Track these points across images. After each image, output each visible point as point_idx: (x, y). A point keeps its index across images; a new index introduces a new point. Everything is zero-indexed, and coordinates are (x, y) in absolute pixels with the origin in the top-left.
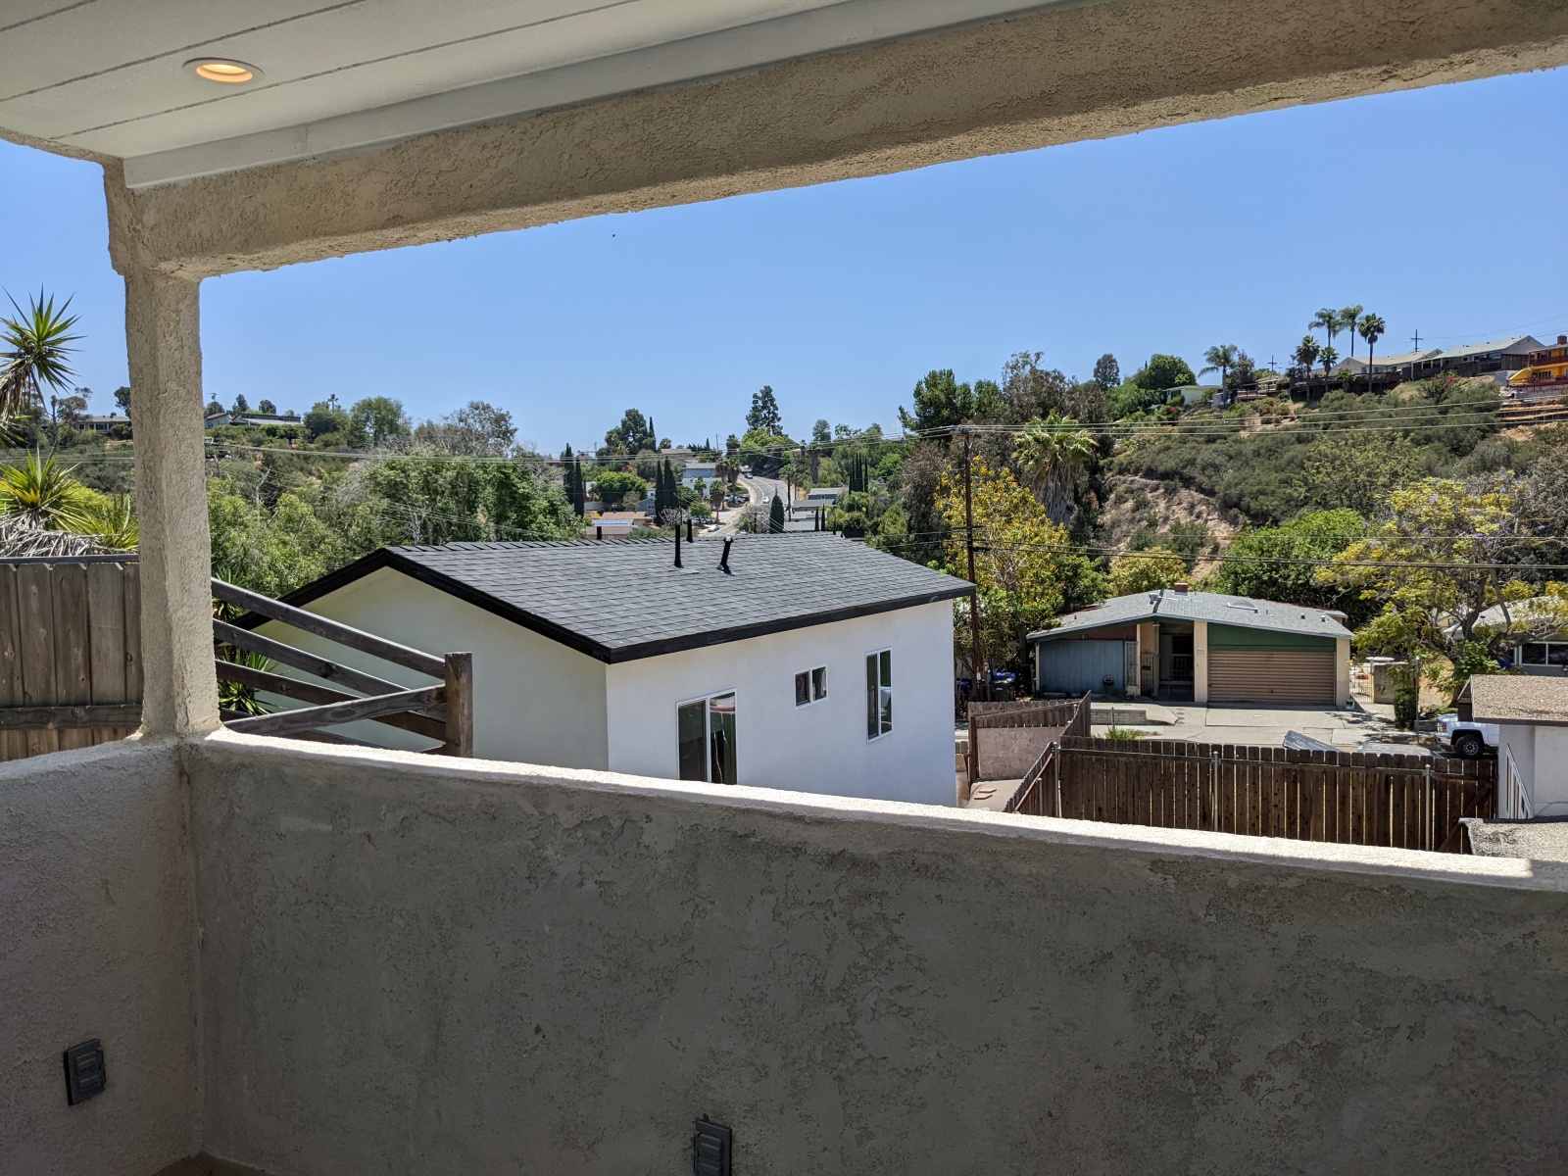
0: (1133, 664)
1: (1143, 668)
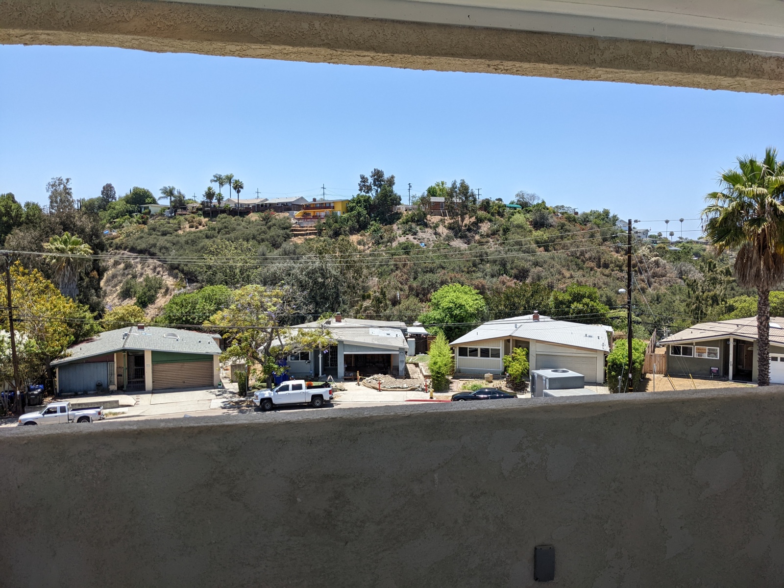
0: (112, 374)
1: (118, 375)
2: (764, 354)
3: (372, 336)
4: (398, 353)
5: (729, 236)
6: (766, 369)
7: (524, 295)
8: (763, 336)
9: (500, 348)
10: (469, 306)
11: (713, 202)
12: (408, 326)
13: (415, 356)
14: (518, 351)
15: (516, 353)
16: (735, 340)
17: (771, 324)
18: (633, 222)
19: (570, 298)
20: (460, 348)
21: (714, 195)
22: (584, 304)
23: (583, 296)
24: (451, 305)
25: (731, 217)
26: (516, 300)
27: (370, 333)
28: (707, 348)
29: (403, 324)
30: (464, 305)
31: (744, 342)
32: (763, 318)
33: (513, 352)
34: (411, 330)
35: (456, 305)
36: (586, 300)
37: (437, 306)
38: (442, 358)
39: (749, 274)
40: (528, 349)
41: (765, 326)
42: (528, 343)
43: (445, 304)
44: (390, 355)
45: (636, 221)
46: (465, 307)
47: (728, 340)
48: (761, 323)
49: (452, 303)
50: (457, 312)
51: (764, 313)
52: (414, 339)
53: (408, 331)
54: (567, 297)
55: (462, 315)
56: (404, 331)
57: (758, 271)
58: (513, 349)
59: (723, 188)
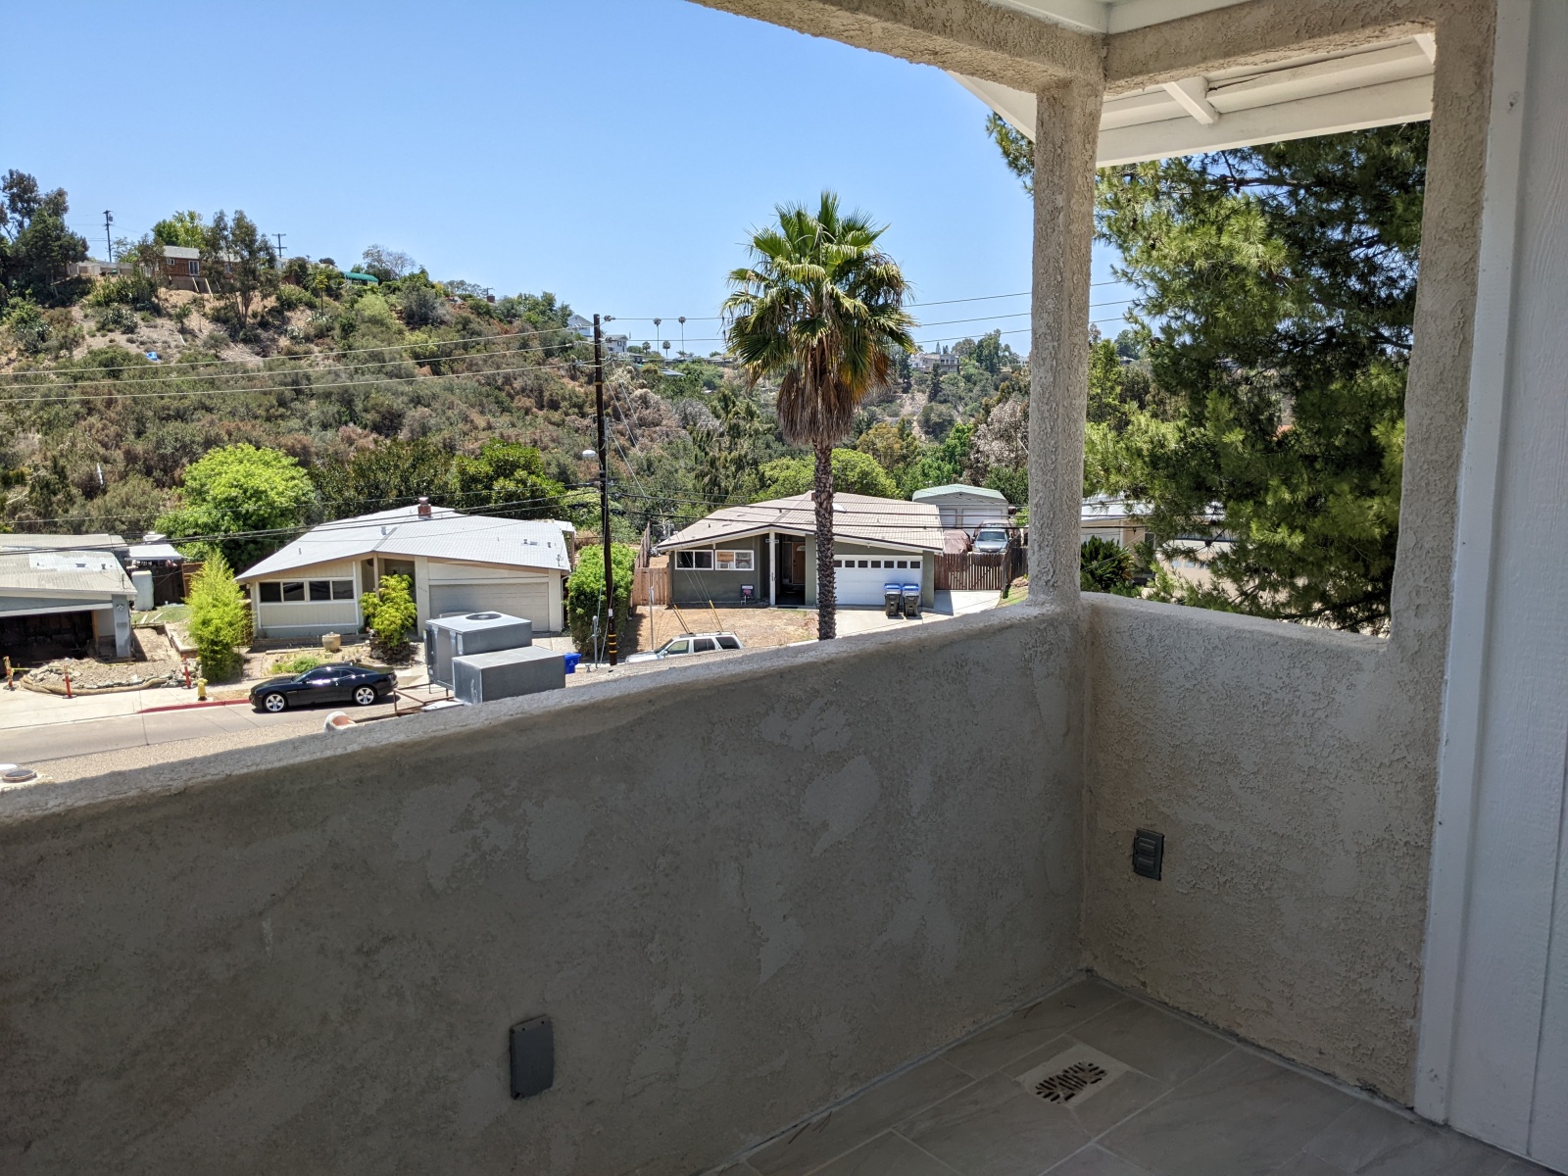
2: (826, 557)
3: (37, 571)
4: (109, 606)
5: (769, 349)
6: (830, 582)
7: (397, 467)
8: (824, 526)
9: (354, 578)
10: (277, 494)
11: (740, 287)
12: (130, 544)
13: (154, 609)
14: (392, 581)
15: (386, 587)
16: (779, 536)
17: (836, 506)
18: (602, 321)
19: (489, 470)
20: (263, 586)
21: (741, 275)
22: (518, 482)
23: (515, 466)
24: (234, 492)
25: (770, 315)
26: (380, 476)
27: (33, 565)
28: (735, 551)
29: (117, 541)
30: (266, 491)
31: (790, 537)
32: (823, 496)
33: (380, 586)
34: (138, 552)
35: (245, 492)
36: (521, 473)
37: (200, 494)
38: (221, 610)
39: (801, 421)
40: (412, 576)
41: (826, 509)
42: (412, 564)
43: (218, 489)
44: (89, 613)
45: (607, 319)
46: (267, 496)
47: (767, 536)
48: (821, 504)
49: (236, 487)
50: (249, 506)
51: (825, 487)
52: (149, 572)
53: (131, 555)
54: (486, 468)
55: (262, 512)
56: (122, 556)
57: (814, 414)
58: (380, 579)
59: (754, 262)
